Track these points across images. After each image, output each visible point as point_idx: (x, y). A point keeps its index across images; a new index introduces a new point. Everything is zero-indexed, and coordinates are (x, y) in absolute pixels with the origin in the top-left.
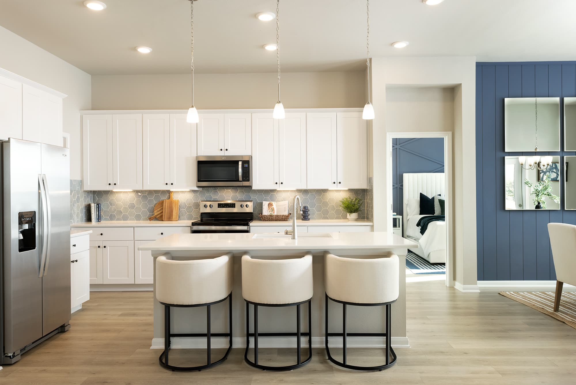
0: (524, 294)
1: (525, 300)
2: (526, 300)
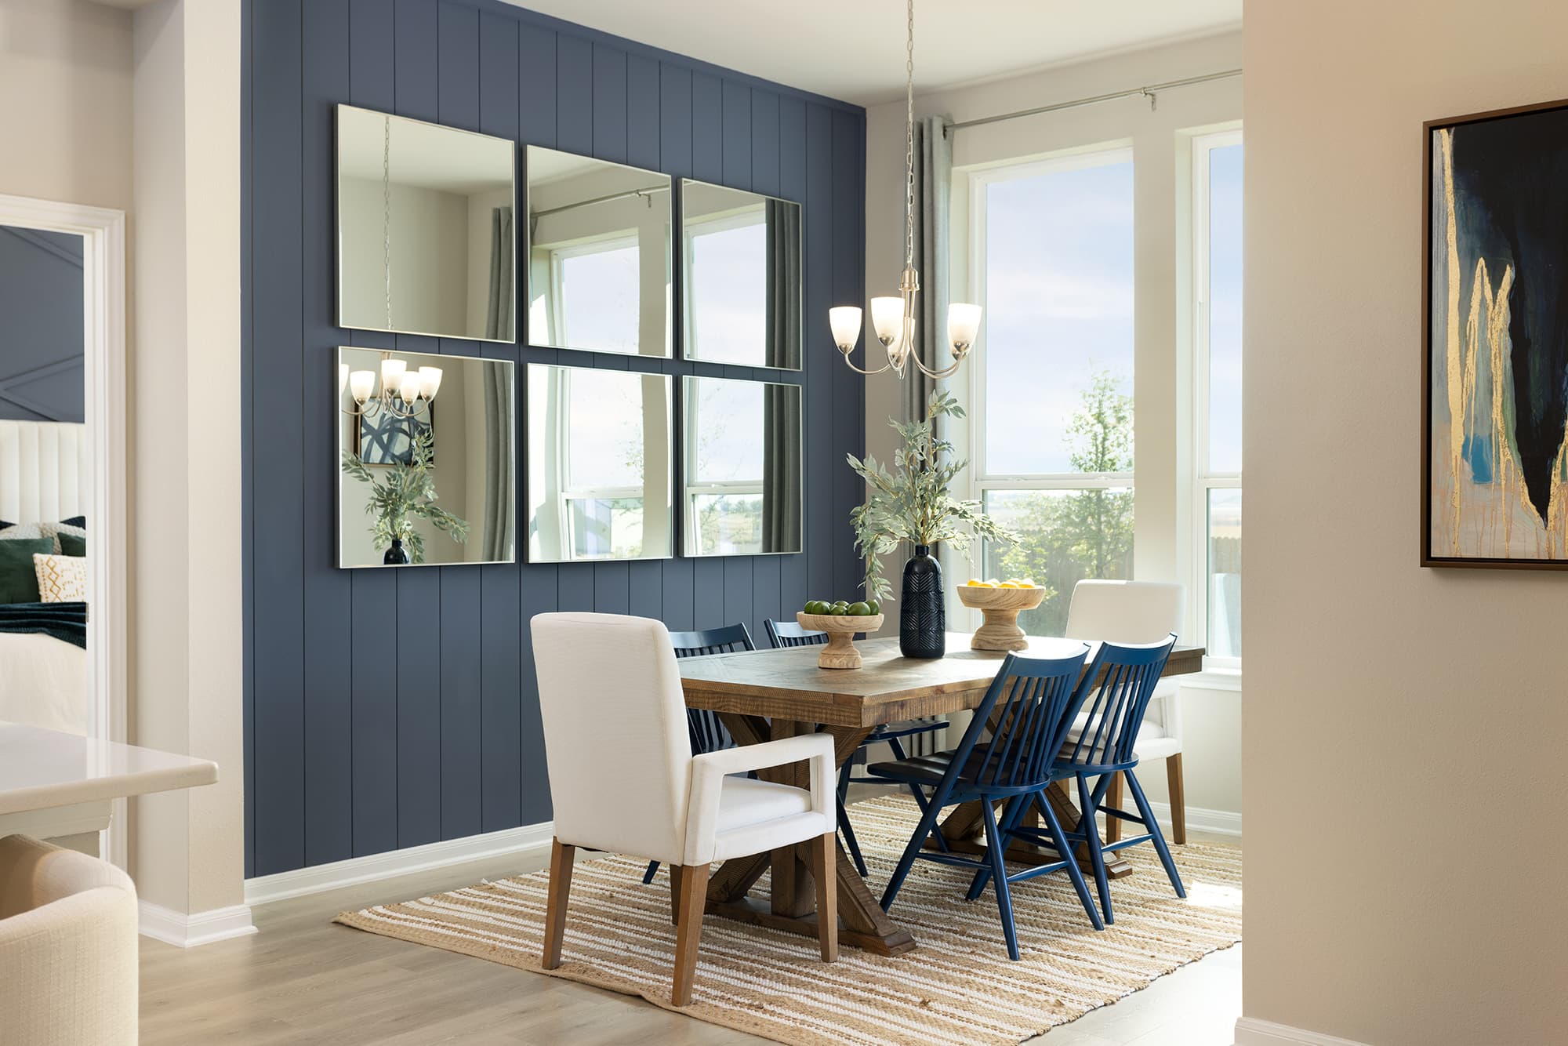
0: (424, 904)
1: (444, 931)
2: (450, 933)
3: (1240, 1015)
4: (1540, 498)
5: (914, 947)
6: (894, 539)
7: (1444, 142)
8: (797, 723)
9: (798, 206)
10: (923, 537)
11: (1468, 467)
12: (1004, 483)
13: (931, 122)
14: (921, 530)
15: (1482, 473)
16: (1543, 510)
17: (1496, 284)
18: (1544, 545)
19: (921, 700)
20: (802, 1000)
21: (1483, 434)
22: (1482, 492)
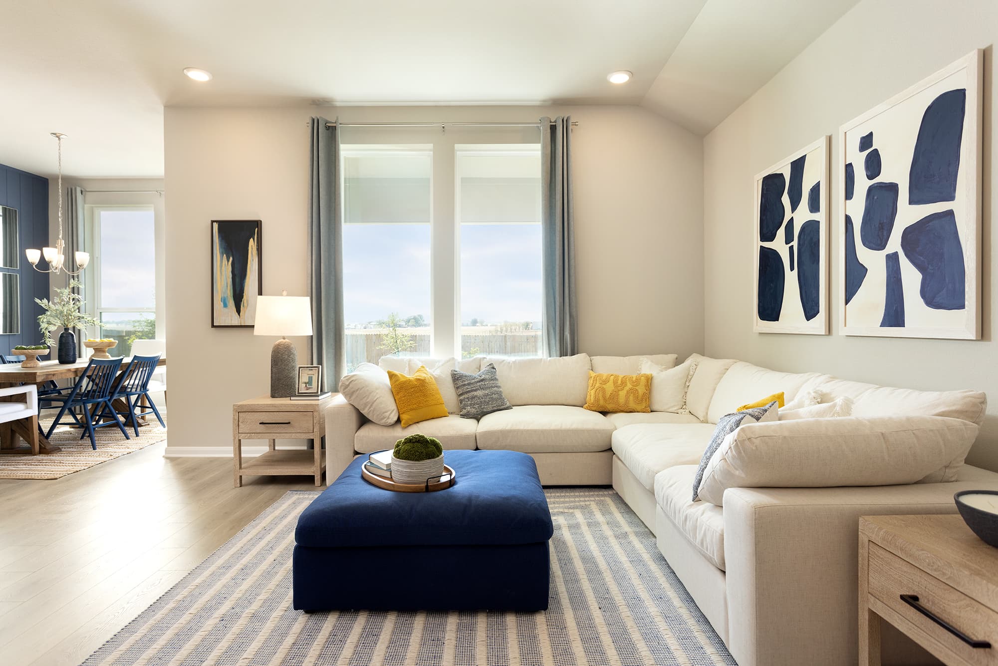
3: (167, 447)
4: (239, 311)
5: (61, 451)
6: (55, 326)
7: (216, 226)
8: (11, 383)
9: (16, 211)
10: (67, 326)
11: (222, 304)
12: (108, 310)
13: (76, 189)
14: (66, 323)
15: (225, 306)
16: (239, 314)
17: (228, 261)
18: (239, 322)
19: (61, 373)
20: (12, 468)
21: (226, 296)
22: (226, 310)
